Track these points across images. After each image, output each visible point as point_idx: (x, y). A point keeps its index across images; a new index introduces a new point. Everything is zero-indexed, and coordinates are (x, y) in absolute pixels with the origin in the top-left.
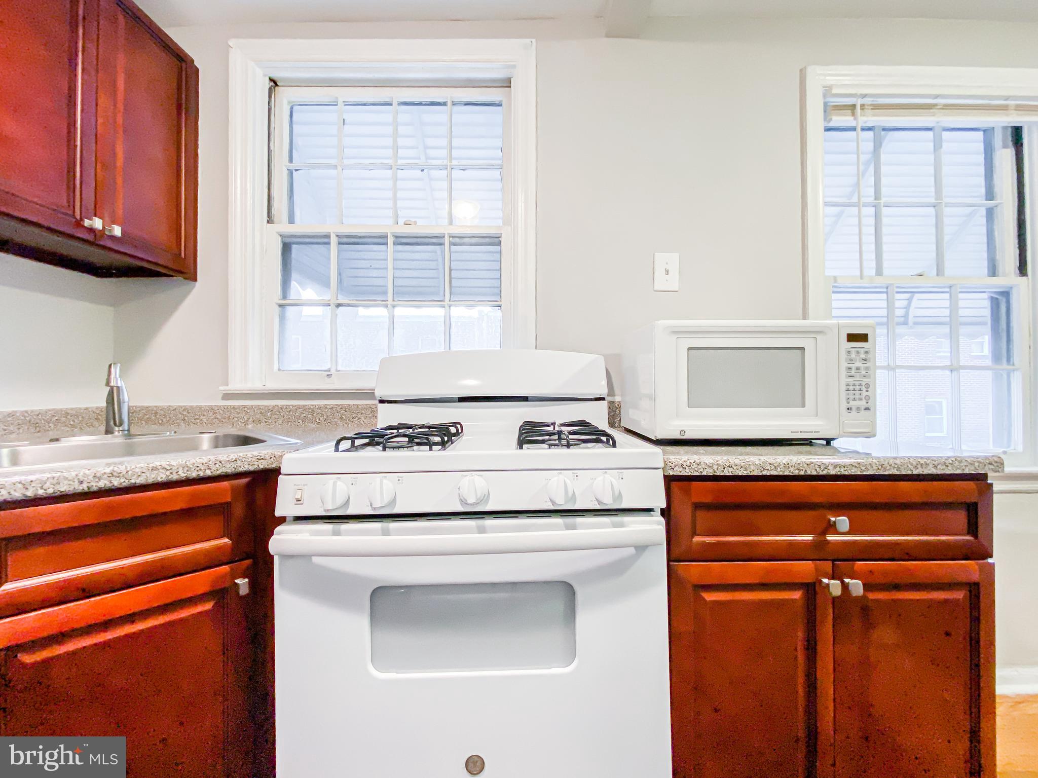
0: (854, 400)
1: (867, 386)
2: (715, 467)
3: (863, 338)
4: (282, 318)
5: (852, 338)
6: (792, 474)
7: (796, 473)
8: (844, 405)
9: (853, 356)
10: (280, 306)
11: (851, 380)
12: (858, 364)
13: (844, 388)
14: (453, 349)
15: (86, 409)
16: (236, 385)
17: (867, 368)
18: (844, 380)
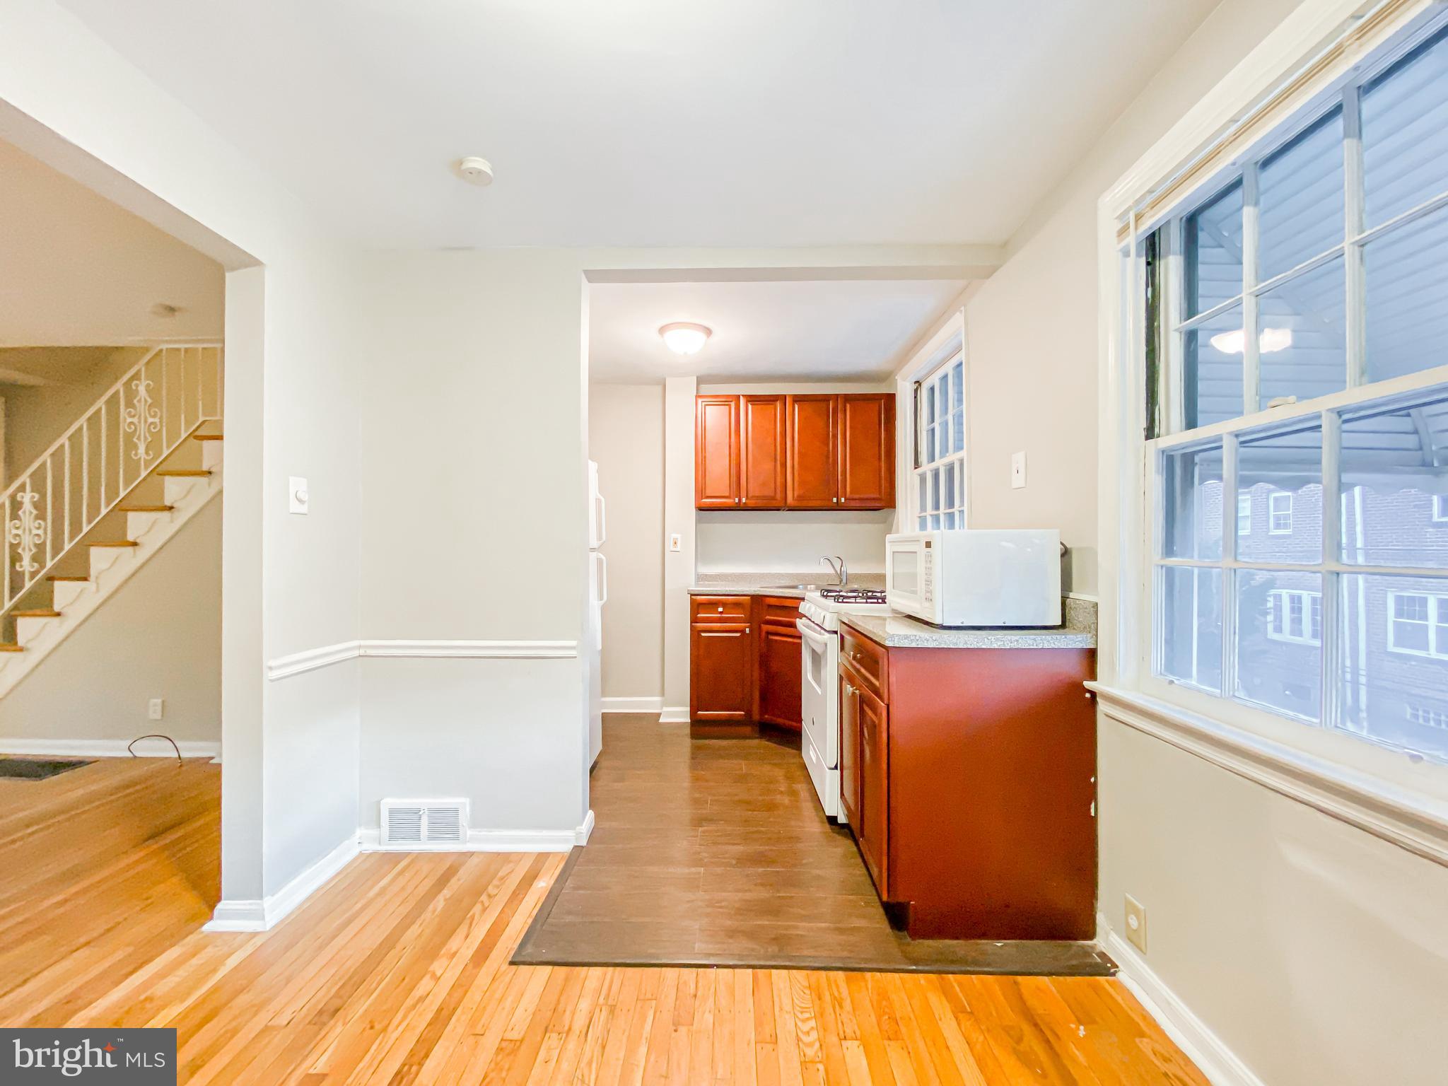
0: (927, 592)
1: (931, 582)
3: (930, 545)
4: (920, 525)
5: (927, 545)
8: (924, 595)
9: (927, 559)
11: (926, 577)
12: (929, 565)
13: (924, 582)
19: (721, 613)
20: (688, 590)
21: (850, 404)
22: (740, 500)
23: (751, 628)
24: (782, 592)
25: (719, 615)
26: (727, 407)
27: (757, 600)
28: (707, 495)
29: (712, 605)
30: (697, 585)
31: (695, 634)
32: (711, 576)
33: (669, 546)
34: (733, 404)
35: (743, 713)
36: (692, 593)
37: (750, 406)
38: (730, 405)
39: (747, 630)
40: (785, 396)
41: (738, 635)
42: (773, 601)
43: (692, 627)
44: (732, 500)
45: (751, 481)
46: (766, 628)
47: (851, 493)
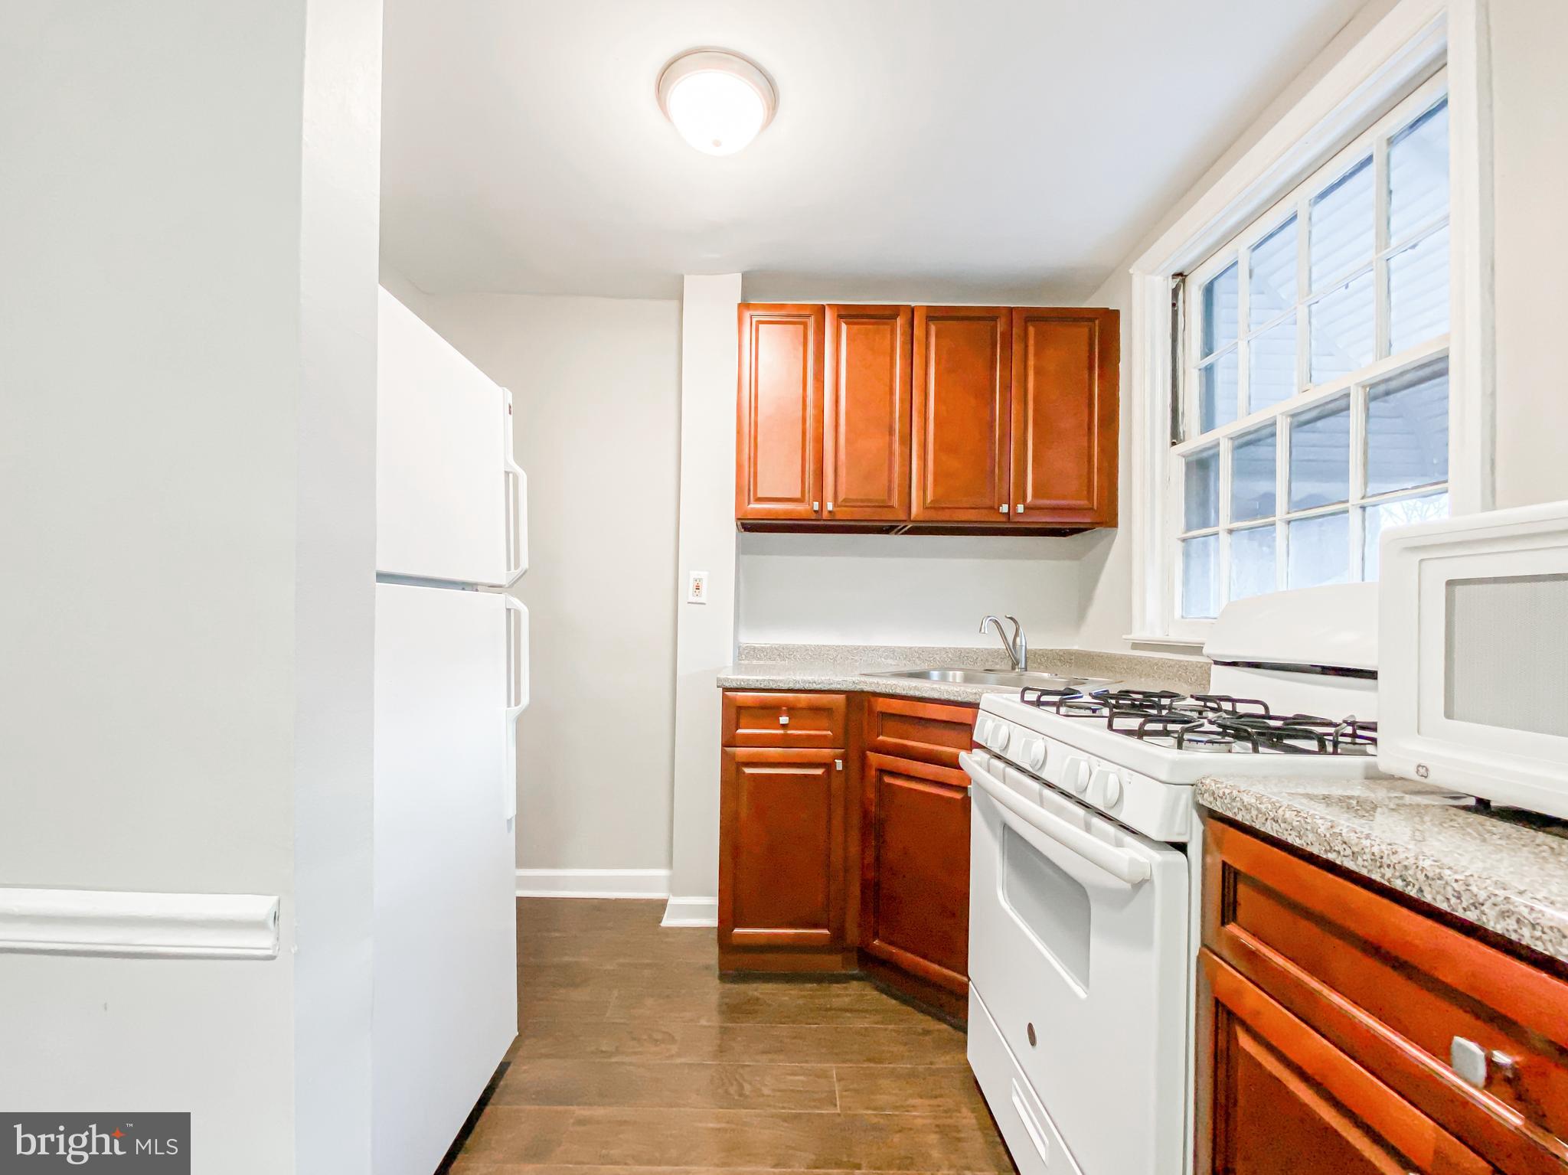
2: (1254, 813)
4: (1187, 555)
6: (1388, 884)
10: (1184, 540)
15: (1052, 650)
16: (1140, 634)
19: (784, 726)
20: (718, 680)
21: (1034, 326)
22: (821, 506)
23: (845, 758)
24: (915, 688)
25: (781, 732)
26: (802, 327)
27: (858, 701)
28: (760, 495)
29: (767, 711)
30: (737, 667)
31: (732, 773)
32: (762, 650)
33: (687, 593)
34: (811, 322)
35: (826, 932)
36: (727, 685)
37: (844, 327)
38: (805, 325)
39: (839, 764)
40: (912, 310)
41: (819, 772)
42: (896, 706)
43: (725, 755)
44: (807, 507)
45: (842, 472)
46: (874, 758)
47: (1035, 495)
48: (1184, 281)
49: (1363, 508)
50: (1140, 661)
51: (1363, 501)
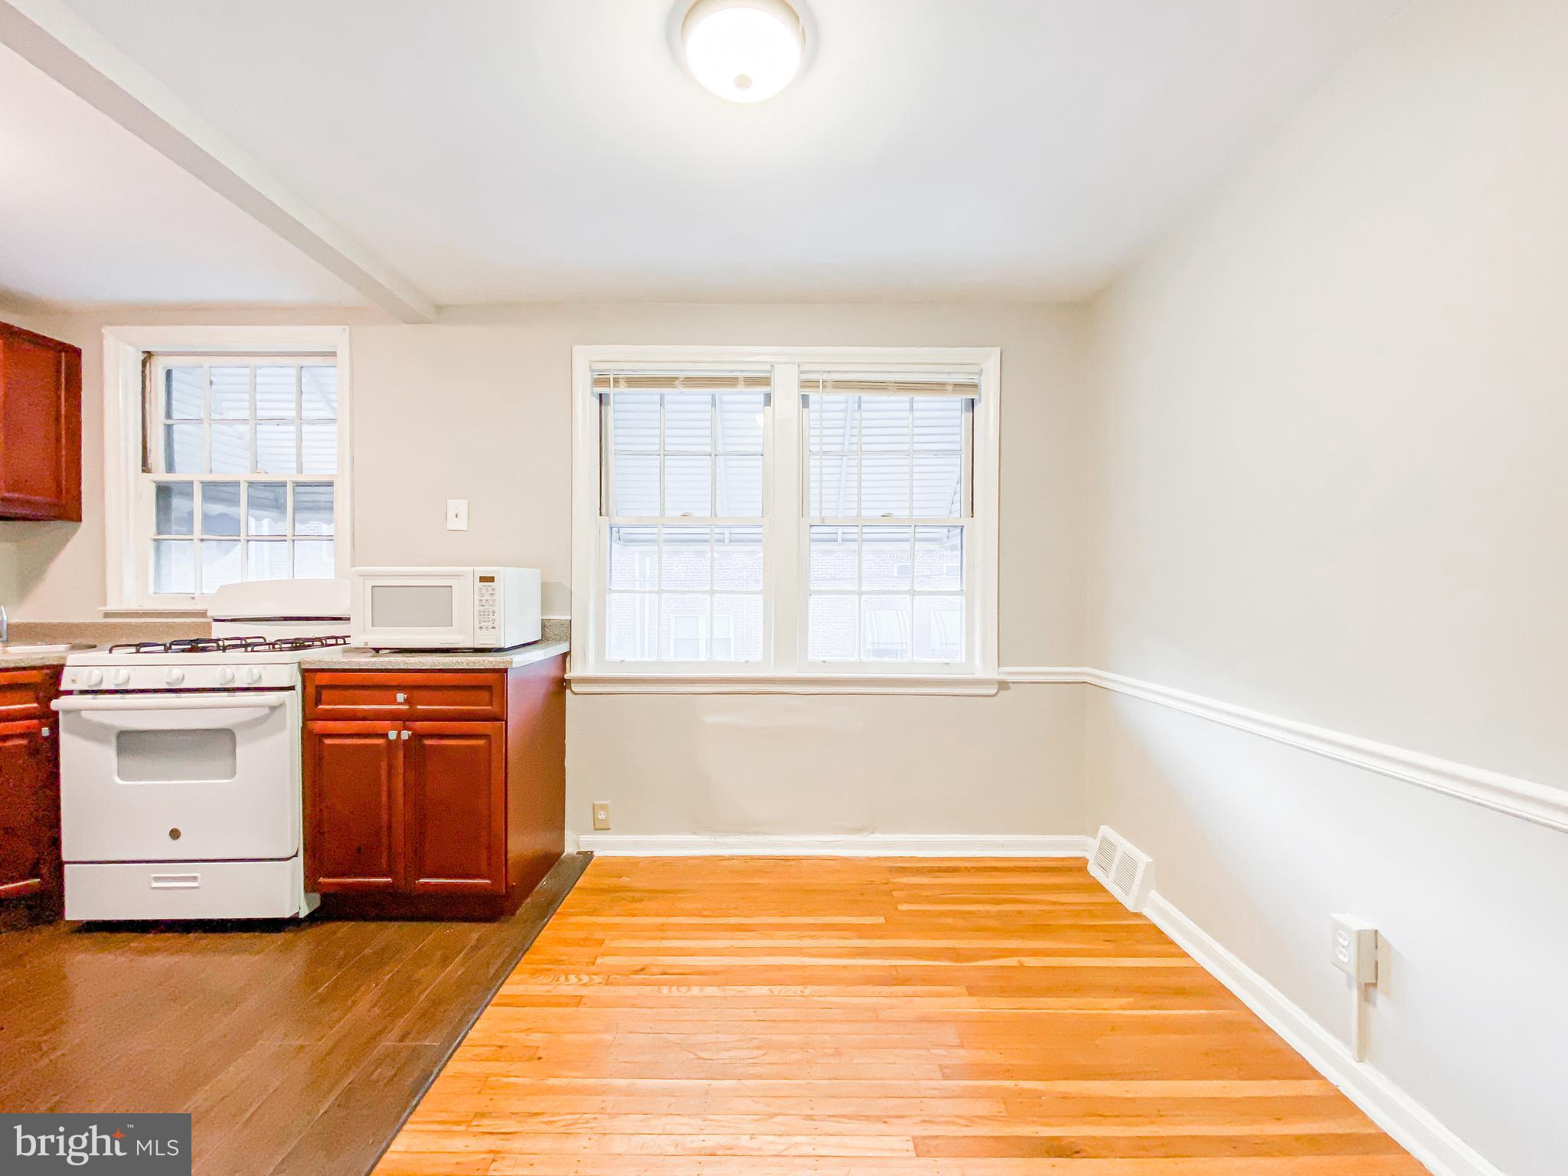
0: (484, 622)
1: (494, 612)
3: (491, 579)
4: (158, 550)
5: (483, 579)
7: (380, 667)
8: (477, 625)
9: (484, 592)
10: (155, 540)
11: (482, 608)
12: (487, 597)
13: (476, 614)
14: (296, 577)
16: (112, 606)
17: (493, 600)
18: (478, 608)
48: (150, 358)
49: (293, 541)
50: (114, 626)
51: (293, 538)
